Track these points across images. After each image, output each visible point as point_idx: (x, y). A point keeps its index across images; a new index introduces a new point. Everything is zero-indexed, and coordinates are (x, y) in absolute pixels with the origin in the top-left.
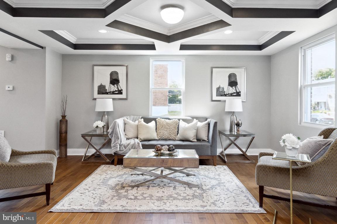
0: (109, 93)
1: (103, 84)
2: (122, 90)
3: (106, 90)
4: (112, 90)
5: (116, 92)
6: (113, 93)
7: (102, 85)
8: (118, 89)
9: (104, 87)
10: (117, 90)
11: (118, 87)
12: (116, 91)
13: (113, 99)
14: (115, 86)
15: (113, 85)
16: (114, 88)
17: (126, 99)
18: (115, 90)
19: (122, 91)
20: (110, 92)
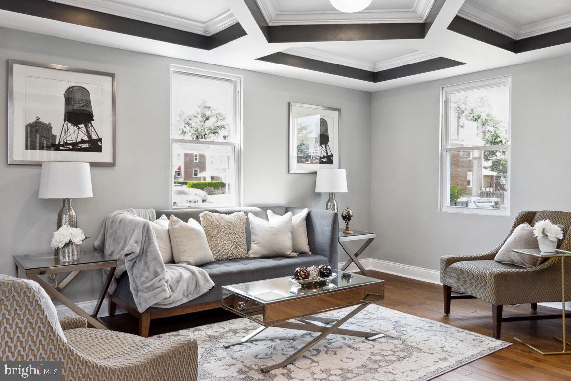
0: (61, 148)
1: (44, 120)
2: (100, 140)
3: (54, 137)
4: (71, 139)
5: (84, 146)
6: (75, 147)
7: (41, 123)
8: (89, 137)
9: (48, 128)
10: (86, 139)
11: (88, 132)
12: (83, 142)
13: (93, 165)
14: (79, 129)
15: (76, 124)
16: (76, 134)
17: (112, 165)
18: (79, 140)
19: (99, 144)
20: (66, 144)
